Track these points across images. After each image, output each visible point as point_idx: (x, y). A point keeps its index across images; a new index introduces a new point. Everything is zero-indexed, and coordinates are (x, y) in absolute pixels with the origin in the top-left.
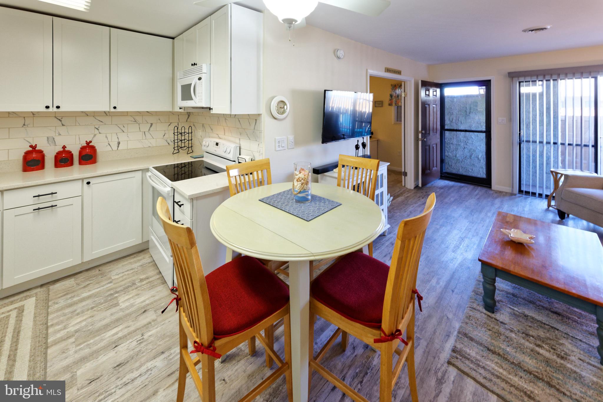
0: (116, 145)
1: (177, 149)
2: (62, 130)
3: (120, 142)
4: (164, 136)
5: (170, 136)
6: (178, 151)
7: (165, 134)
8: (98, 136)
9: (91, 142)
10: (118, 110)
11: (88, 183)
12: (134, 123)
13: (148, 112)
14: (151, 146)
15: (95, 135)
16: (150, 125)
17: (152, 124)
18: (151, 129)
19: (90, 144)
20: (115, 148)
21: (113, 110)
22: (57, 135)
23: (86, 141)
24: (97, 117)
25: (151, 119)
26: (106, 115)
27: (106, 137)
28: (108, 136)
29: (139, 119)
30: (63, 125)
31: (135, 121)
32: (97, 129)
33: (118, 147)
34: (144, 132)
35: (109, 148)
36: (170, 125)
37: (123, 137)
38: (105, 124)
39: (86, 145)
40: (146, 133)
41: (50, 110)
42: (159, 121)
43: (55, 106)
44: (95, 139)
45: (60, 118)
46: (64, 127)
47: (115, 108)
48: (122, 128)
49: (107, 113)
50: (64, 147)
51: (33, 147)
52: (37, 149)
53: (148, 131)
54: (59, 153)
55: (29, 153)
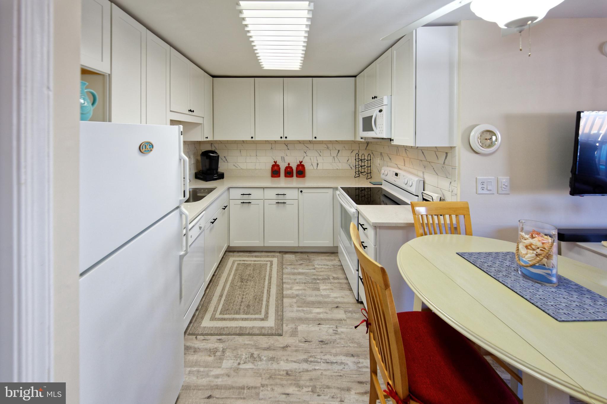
0: (316, 165)
1: (359, 174)
2: (288, 152)
3: (319, 163)
4: (348, 161)
5: (353, 162)
6: (358, 175)
7: (348, 159)
8: (306, 157)
9: (302, 162)
10: (317, 139)
11: (301, 191)
12: (327, 149)
13: (336, 141)
14: (339, 169)
15: (304, 157)
16: (338, 151)
17: (339, 151)
18: (339, 154)
19: (302, 163)
20: (315, 168)
21: (314, 139)
22: (286, 155)
23: (300, 161)
24: (305, 144)
25: (339, 147)
26: (310, 143)
27: (310, 159)
28: (312, 158)
29: (330, 146)
30: (288, 149)
31: (328, 148)
32: (305, 152)
33: (317, 167)
34: (334, 157)
35: (311, 168)
36: (352, 152)
37: (320, 160)
38: (310, 149)
39: (299, 163)
41: (283, 139)
42: (344, 149)
43: (285, 137)
44: (304, 160)
45: (287, 144)
46: (289, 150)
47: (315, 138)
48: (320, 153)
49: (311, 142)
50: (289, 164)
51: (275, 162)
52: (277, 163)
53: (336, 156)
54: (287, 168)
55: (273, 166)
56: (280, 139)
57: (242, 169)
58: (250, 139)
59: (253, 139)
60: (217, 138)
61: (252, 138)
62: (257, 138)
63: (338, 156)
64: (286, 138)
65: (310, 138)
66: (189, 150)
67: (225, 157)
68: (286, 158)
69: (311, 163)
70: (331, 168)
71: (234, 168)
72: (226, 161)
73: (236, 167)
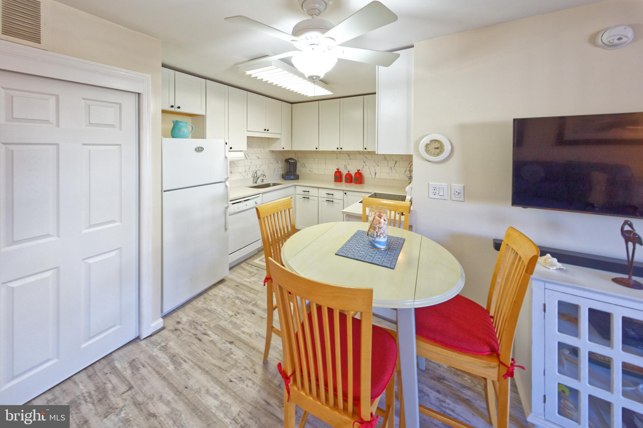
0: (374, 174)
2: (350, 161)
3: (377, 173)
4: (405, 172)
7: (406, 170)
8: (365, 166)
9: (359, 170)
11: (345, 193)
14: (395, 179)
15: (363, 166)
16: (395, 162)
18: (396, 165)
19: (360, 172)
20: (374, 176)
22: (348, 164)
24: (364, 155)
25: (396, 158)
26: (368, 153)
27: (369, 168)
29: (387, 157)
30: (350, 159)
31: (385, 159)
32: (364, 162)
33: (375, 176)
34: (391, 167)
35: (370, 176)
36: (410, 163)
37: (378, 170)
38: (369, 160)
39: (357, 171)
40: (392, 168)
44: (364, 168)
48: (378, 163)
49: (370, 152)
50: (349, 172)
51: (338, 169)
52: (339, 171)
53: (393, 166)
54: (347, 175)
55: (336, 172)
56: (337, 150)
57: (315, 174)
58: (315, 150)
59: (318, 150)
60: (295, 149)
61: (317, 148)
62: (321, 149)
63: (395, 166)
64: (341, 148)
65: (361, 149)
66: (277, 157)
67: (304, 164)
68: (348, 166)
69: (369, 172)
70: (389, 178)
71: (310, 172)
72: (305, 167)
73: (311, 172)
